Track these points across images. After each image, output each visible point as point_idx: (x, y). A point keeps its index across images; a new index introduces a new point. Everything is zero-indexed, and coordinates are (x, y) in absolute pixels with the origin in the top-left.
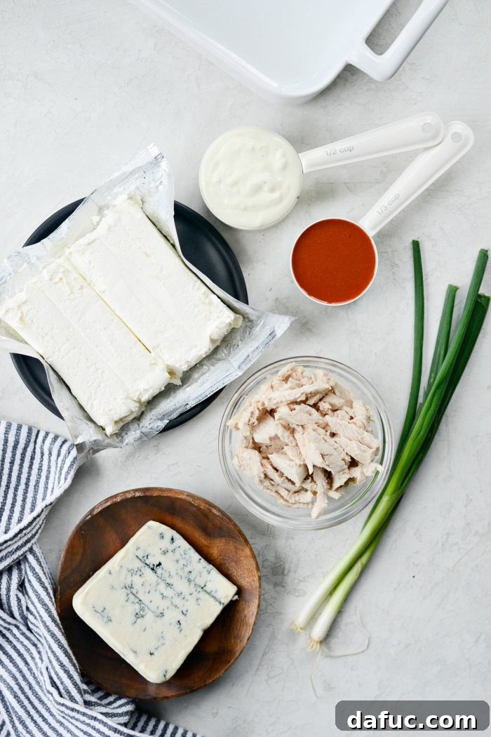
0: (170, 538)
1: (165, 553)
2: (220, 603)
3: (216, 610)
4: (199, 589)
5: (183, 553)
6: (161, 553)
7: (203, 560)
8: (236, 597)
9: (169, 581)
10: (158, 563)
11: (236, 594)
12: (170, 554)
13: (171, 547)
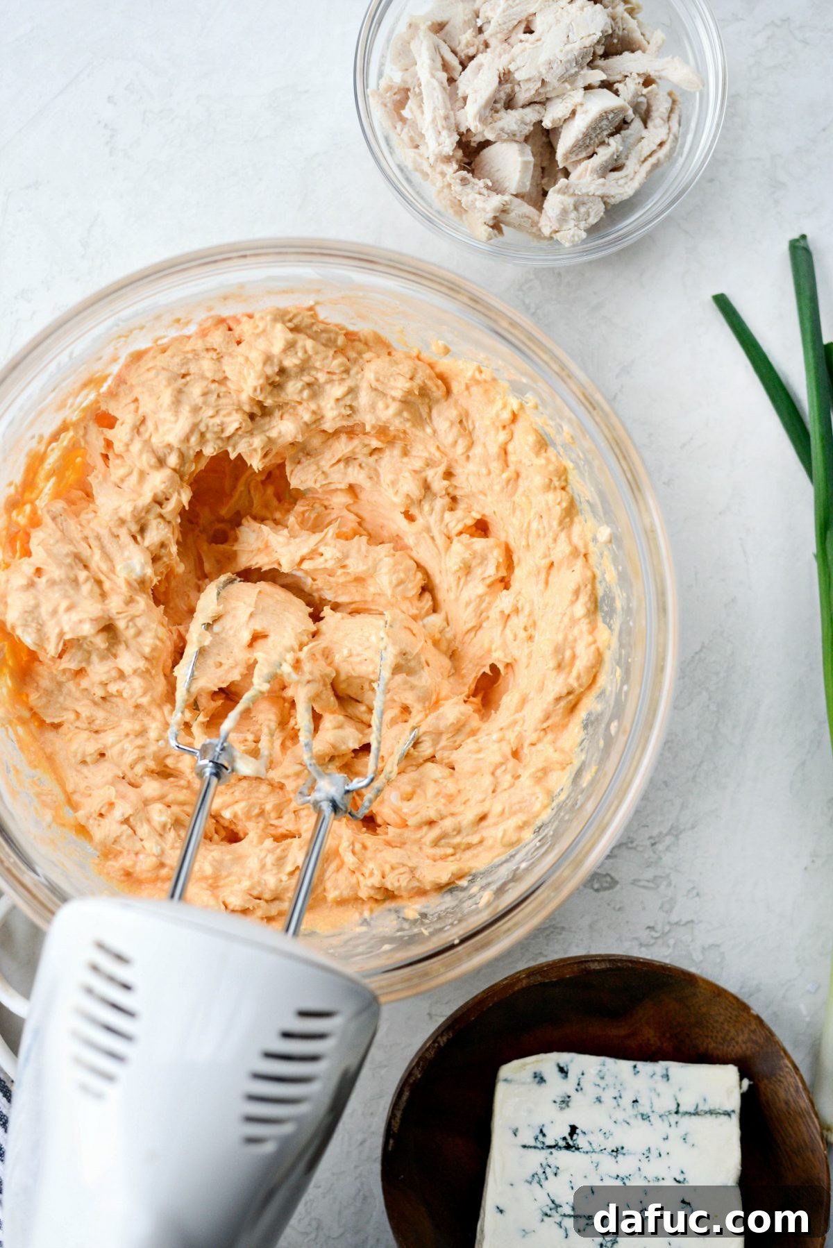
0: (556, 1069)
1: (565, 1102)
2: (728, 1114)
3: (730, 1131)
4: (674, 1118)
5: (598, 1081)
6: (562, 1109)
7: (641, 1065)
8: (746, 1083)
9: (611, 1145)
10: (568, 1130)
11: (741, 1079)
12: (577, 1098)
13: (568, 1086)
